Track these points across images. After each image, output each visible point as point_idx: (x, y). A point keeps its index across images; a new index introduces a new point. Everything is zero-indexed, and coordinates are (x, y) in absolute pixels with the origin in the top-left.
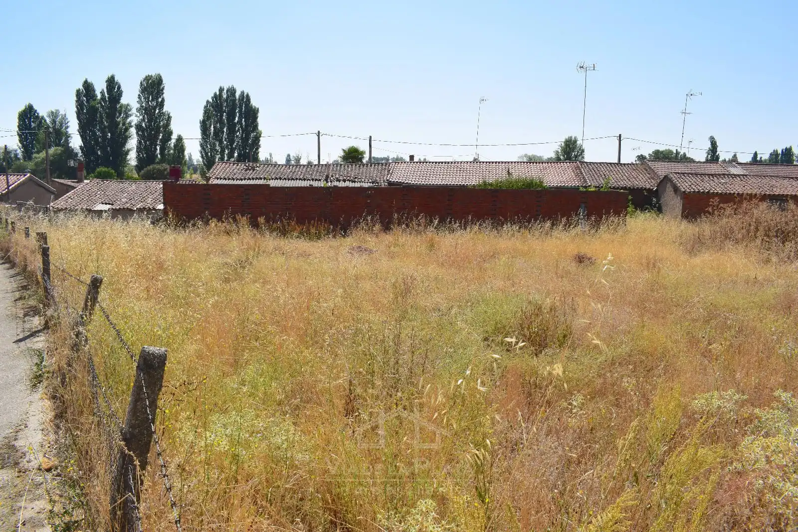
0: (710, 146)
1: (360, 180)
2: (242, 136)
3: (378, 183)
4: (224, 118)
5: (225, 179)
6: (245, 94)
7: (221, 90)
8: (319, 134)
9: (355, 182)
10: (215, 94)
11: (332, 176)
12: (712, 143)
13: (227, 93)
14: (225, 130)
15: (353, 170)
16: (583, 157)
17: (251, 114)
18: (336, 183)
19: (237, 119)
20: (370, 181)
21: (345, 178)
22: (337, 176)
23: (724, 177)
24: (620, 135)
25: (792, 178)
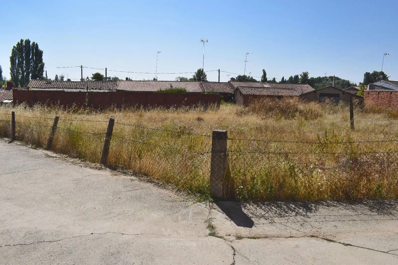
0: (263, 74)
1: (103, 89)
2: (34, 65)
3: (112, 90)
4: (24, 55)
5: (37, 88)
6: (35, 44)
7: (22, 41)
8: (82, 67)
9: (101, 90)
10: (19, 43)
11: (90, 87)
12: (264, 72)
13: (25, 43)
14: (24, 62)
15: (99, 84)
16: (206, 79)
17: (39, 54)
18: (92, 90)
19: (31, 56)
20: (108, 89)
21: (96, 88)
22: (92, 87)
23: (261, 88)
24: (219, 70)
25: (287, 89)
